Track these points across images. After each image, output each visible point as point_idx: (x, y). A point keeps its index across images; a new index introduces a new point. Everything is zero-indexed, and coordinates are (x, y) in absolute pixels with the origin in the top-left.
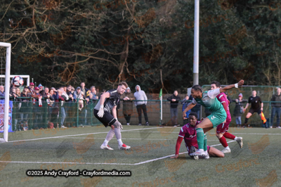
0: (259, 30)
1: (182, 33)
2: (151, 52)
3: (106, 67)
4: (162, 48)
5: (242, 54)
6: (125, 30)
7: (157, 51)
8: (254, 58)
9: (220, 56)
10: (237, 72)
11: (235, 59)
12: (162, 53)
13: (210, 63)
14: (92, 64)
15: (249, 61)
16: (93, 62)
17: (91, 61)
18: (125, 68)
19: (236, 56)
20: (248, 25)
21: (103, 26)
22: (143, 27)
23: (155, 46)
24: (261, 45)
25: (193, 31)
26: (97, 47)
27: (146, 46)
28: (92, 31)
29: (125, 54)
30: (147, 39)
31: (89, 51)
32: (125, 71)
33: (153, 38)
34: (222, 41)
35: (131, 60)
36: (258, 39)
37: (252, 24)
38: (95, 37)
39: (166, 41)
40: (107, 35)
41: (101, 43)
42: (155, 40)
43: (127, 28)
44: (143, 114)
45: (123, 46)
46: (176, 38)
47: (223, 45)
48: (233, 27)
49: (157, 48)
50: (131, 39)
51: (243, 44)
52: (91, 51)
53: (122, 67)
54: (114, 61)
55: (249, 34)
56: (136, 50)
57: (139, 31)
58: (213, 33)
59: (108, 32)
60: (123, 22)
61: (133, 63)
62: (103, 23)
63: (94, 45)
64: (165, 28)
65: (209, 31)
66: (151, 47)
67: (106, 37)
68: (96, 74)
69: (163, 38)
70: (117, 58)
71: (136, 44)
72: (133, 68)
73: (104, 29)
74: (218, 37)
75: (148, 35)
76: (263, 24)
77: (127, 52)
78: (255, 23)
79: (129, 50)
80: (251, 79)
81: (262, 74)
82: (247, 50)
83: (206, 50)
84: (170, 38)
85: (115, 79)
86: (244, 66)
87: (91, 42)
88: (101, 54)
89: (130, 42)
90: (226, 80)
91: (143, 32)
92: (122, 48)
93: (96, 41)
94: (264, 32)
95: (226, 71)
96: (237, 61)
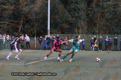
0: (73, 14)
1: (43, 14)
2: (31, 22)
3: (14, 27)
4: (36, 20)
5: (66, 23)
6: (21, 13)
7: (34, 21)
8: (71, 24)
9: (58, 23)
10: (64, 29)
11: (64, 24)
12: (36, 22)
13: (54, 26)
14: (8, 26)
15: (69, 25)
16: (9, 25)
17: (8, 25)
18: (21, 27)
19: (64, 23)
20: (69, 11)
21: (13, 12)
22: (28, 12)
23: (33, 19)
24: (73, 19)
25: (48, 14)
26: (11, 20)
27: (29, 19)
28: (8, 13)
29: (21, 22)
30: (30, 17)
31: (7, 21)
32: (21, 29)
33: (32, 16)
34: (59, 17)
35: (24, 25)
36: (73, 17)
37: (70, 11)
38: (10, 16)
39: (37, 17)
40: (14, 15)
41: (12, 18)
42: (33, 17)
43: (22, 12)
44: (28, 45)
45: (20, 19)
46: (41, 16)
47: (59, 19)
48: (63, 12)
49: (34, 20)
50: (24, 17)
51: (67, 19)
52: (8, 21)
53: (20, 27)
54: (17, 25)
55: (69, 15)
56: (26, 21)
57: (27, 13)
58: (55, 14)
59: (15, 14)
60: (20, 10)
61: (24, 26)
62: (13, 10)
63: (9, 19)
64: (37, 12)
65: (54, 14)
66: (31, 20)
67: (14, 16)
68: (10, 30)
69: (36, 16)
70: (18, 24)
71: (26, 18)
72: (24, 27)
73: (13, 13)
74: (57, 16)
75: (30, 15)
76: (74, 11)
77: (22, 22)
78: (71, 11)
79: (23, 21)
80: (69, 32)
81: (74, 30)
82: (68, 21)
83: (52, 21)
84: (39, 16)
85: (18, 32)
86: (67, 27)
87: (8, 17)
88: (12, 22)
89: (23, 18)
90: (60, 32)
91: (28, 14)
92: (20, 20)
93: (10, 17)
94: (75, 14)
95: (60, 29)
96: (64, 25)
